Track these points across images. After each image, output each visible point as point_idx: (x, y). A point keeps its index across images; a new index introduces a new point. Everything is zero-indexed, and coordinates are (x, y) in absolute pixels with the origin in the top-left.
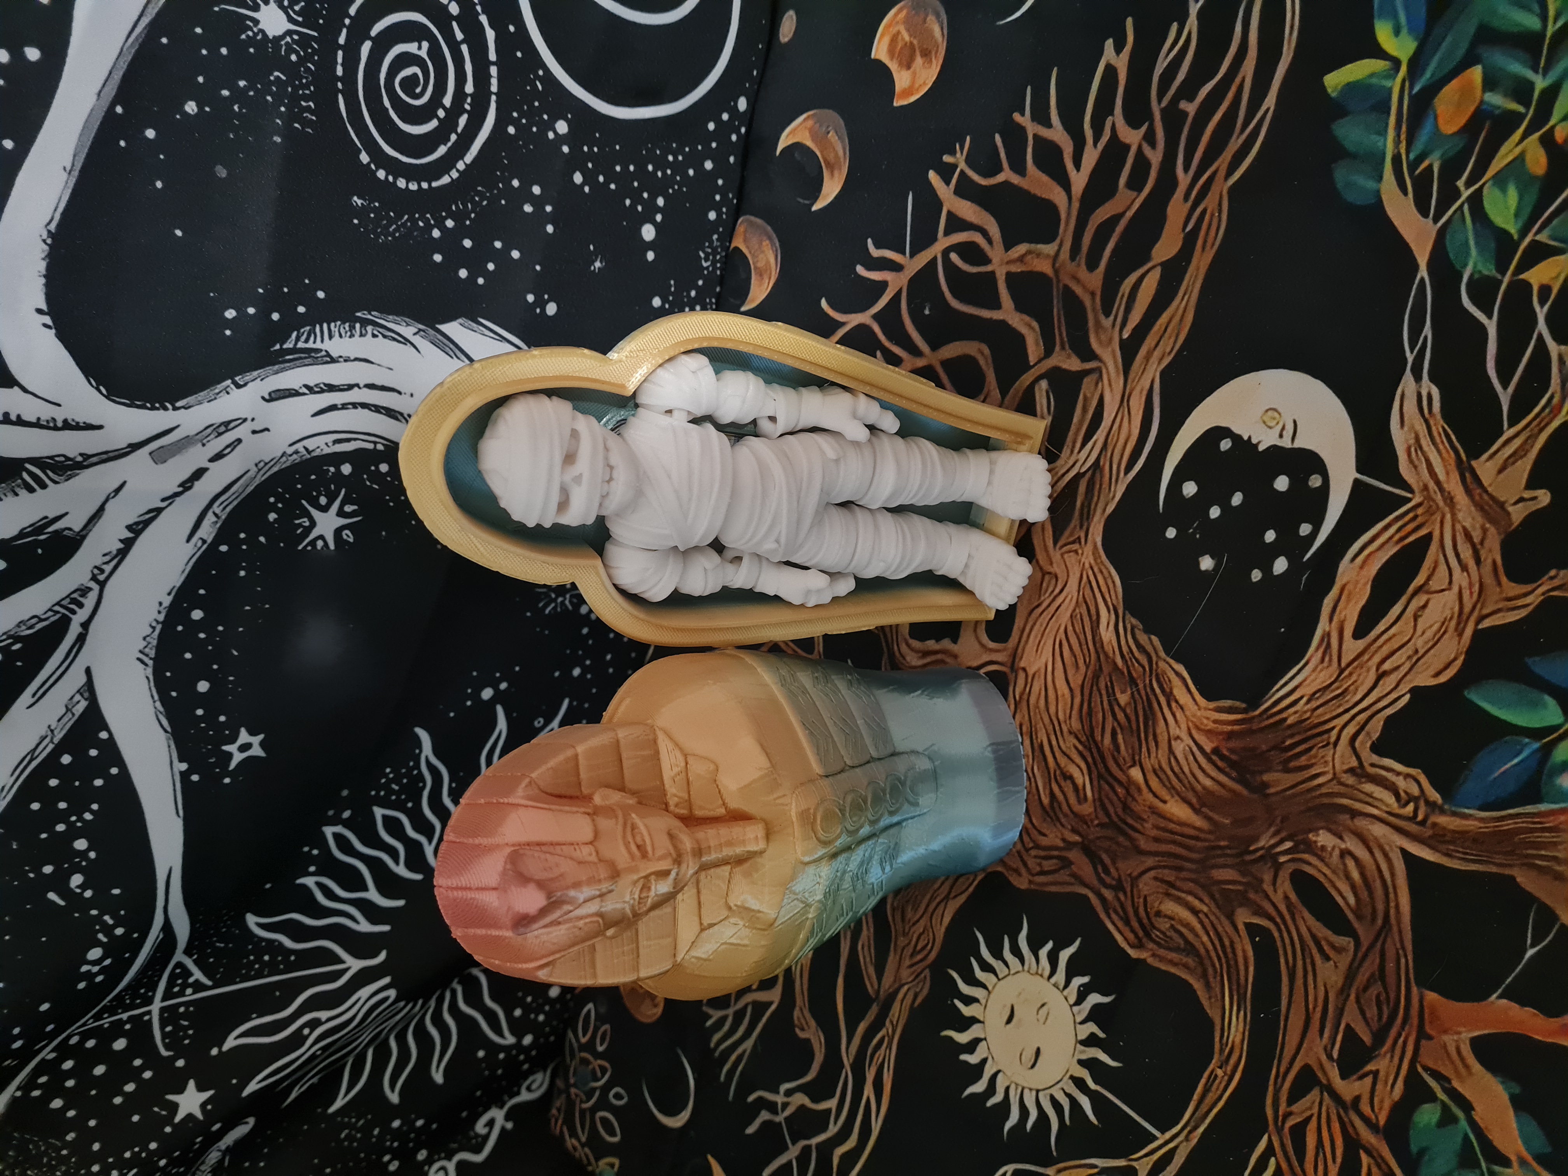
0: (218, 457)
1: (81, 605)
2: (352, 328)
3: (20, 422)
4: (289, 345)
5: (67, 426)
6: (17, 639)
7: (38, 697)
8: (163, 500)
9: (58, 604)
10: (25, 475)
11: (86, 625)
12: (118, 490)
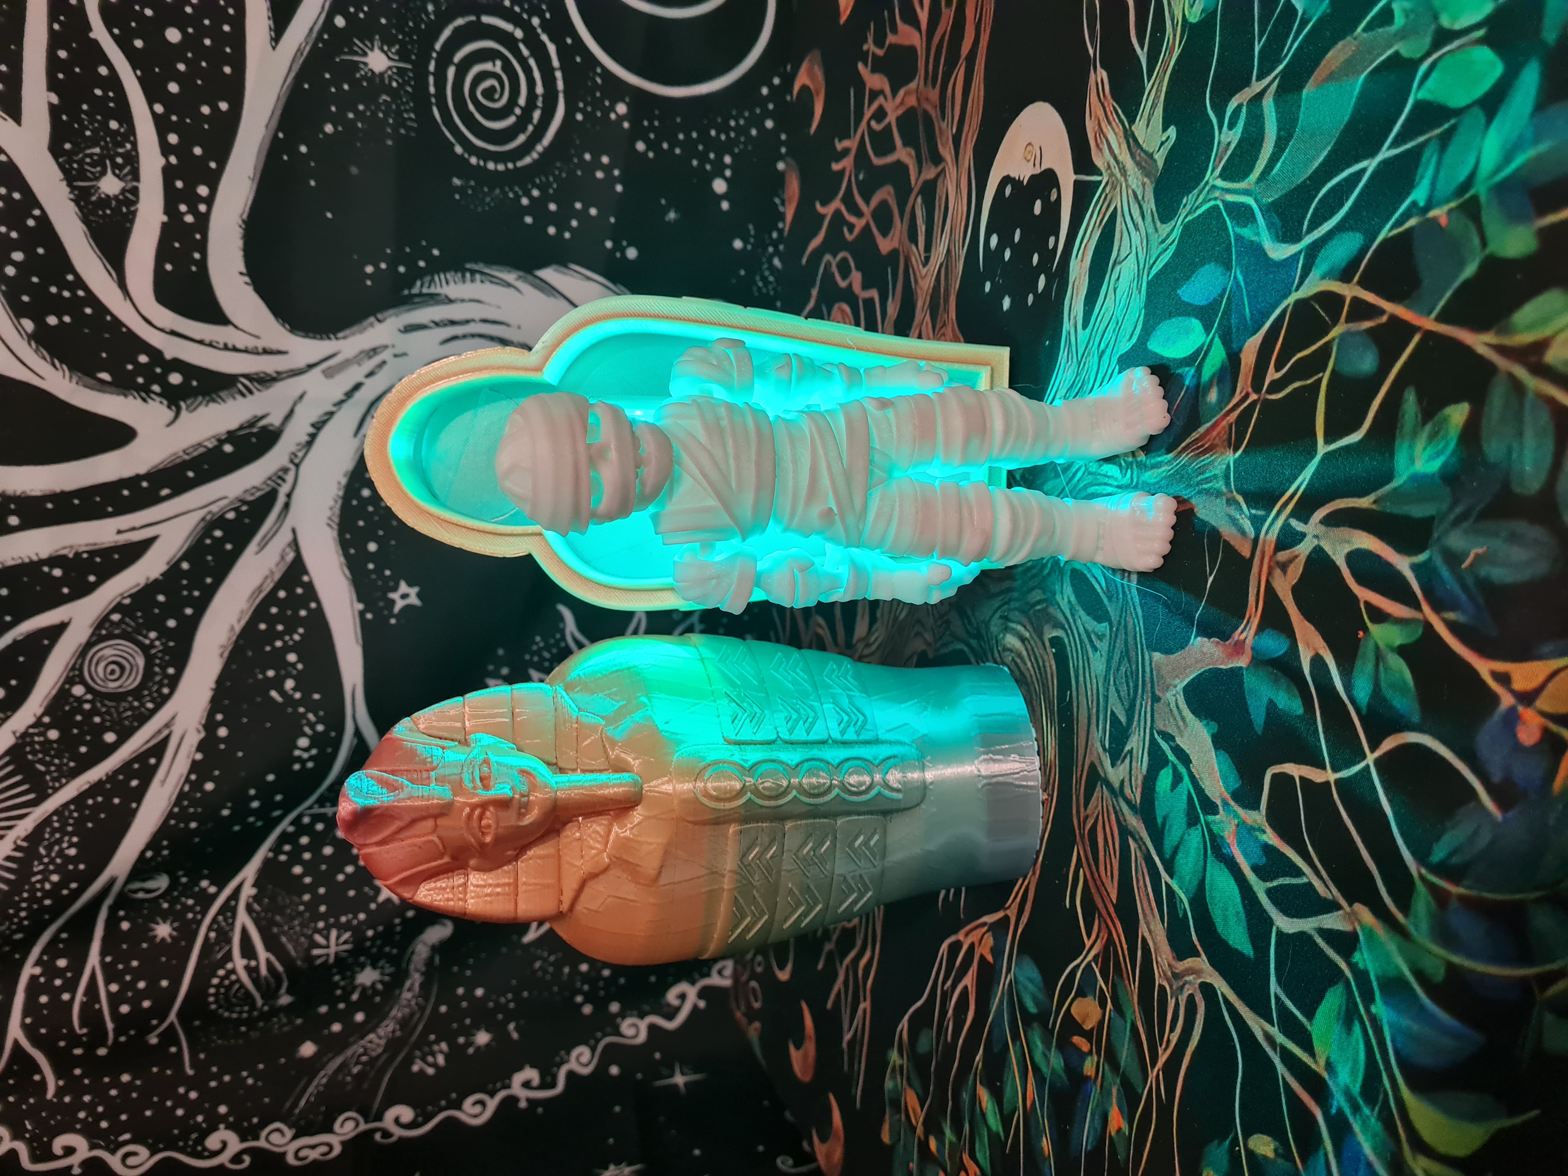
0: (371, 374)
1: (284, 480)
2: (463, 276)
3: (235, 349)
4: (415, 291)
5: (266, 352)
6: (244, 502)
7: (262, 546)
8: (335, 405)
9: (270, 479)
10: (240, 386)
11: (289, 496)
12: (301, 397)
